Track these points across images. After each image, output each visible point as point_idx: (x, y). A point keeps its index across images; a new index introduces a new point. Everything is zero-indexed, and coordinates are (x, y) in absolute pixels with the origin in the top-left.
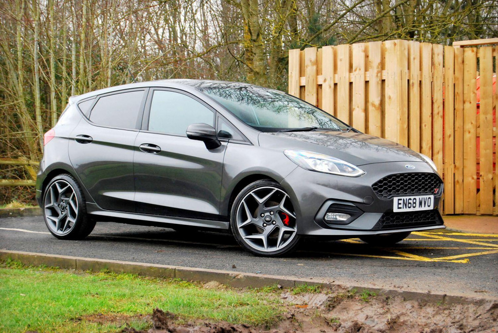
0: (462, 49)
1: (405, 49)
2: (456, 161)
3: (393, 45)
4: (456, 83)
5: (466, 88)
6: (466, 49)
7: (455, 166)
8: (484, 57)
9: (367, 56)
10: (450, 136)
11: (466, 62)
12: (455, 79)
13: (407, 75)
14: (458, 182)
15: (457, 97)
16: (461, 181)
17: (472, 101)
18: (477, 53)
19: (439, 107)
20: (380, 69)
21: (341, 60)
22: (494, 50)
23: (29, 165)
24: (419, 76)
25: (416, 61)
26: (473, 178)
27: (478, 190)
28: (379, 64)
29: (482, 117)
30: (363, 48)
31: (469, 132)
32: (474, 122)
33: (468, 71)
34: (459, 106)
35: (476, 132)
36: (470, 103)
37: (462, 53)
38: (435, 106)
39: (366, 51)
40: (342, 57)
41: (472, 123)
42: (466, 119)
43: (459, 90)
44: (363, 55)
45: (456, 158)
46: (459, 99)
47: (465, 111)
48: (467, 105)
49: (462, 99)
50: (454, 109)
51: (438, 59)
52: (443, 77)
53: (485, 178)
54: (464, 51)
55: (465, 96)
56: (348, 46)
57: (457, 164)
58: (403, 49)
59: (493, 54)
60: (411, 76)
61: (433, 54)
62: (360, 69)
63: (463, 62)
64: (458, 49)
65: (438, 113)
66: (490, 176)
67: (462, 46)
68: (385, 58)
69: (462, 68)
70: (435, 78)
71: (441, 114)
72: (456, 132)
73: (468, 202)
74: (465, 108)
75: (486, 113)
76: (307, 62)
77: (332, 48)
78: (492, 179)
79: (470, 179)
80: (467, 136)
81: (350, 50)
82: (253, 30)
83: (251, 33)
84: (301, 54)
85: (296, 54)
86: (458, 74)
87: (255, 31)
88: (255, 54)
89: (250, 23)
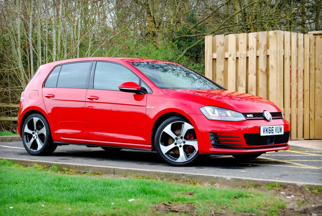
0: (314, 36)
1: (281, 36)
2: (310, 106)
3: (274, 34)
4: (311, 57)
5: (317, 60)
6: (317, 36)
7: (310, 109)
9: (258, 41)
10: (307, 90)
11: (317, 44)
12: (310, 55)
13: (283, 52)
14: (311, 119)
15: (311, 66)
16: (313, 118)
17: (320, 69)
19: (301, 72)
20: (266, 49)
21: (241, 43)
24: (290, 53)
25: (288, 43)
26: (321, 117)
28: (265, 45)
30: (256, 36)
31: (319, 88)
32: (321, 82)
33: (318, 50)
34: (312, 72)
37: (315, 39)
38: (299, 72)
39: (257, 37)
40: (242, 41)
42: (317, 80)
43: (312, 62)
44: (255, 40)
45: (311, 104)
46: (313, 67)
47: (316, 75)
48: (317, 71)
50: (310, 74)
51: (301, 43)
52: (303, 54)
54: (315, 38)
55: (316, 65)
56: (246, 34)
57: (311, 108)
58: (280, 36)
60: (285, 53)
61: (297, 39)
62: (253, 49)
63: (315, 44)
64: (312, 36)
65: (300, 76)
67: (314, 35)
68: (269, 42)
69: (314, 48)
70: (299, 54)
71: (302, 77)
72: (310, 88)
73: (318, 131)
74: (316, 73)
76: (218, 44)
77: (235, 35)
79: (319, 117)
80: (317, 90)
81: (247, 37)
82: (156, 20)
83: (155, 23)
84: (213, 39)
85: (210, 38)
86: (312, 52)
87: (158, 21)
88: (157, 36)
89: (155, 16)
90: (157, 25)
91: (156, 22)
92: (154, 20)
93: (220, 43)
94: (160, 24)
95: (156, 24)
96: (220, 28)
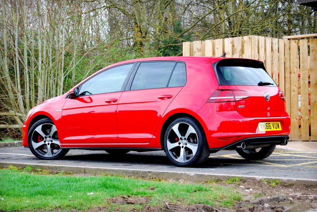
0: (289, 41)
1: (256, 41)
3: (248, 39)
4: (286, 61)
5: (292, 64)
8: (303, 46)
9: (233, 46)
11: (291, 49)
12: (285, 59)
13: (258, 56)
15: (286, 70)
17: (295, 73)
18: (298, 43)
19: (276, 76)
20: (241, 53)
21: (217, 49)
22: (308, 42)
23: (16, 116)
24: (264, 58)
25: (262, 48)
26: (296, 119)
27: (300, 126)
28: (240, 50)
29: (302, 82)
30: (231, 41)
31: (294, 91)
32: (297, 85)
33: (293, 54)
34: (288, 75)
35: (298, 91)
36: (294, 73)
38: (274, 75)
40: (218, 47)
41: (295, 86)
42: (292, 83)
43: (287, 65)
44: (231, 45)
46: (288, 71)
47: (291, 78)
48: (292, 75)
49: (289, 71)
50: (285, 77)
51: (275, 47)
52: (278, 58)
53: (304, 119)
54: (290, 42)
55: (291, 69)
56: (222, 39)
57: (287, 110)
58: (255, 41)
59: (308, 44)
60: (260, 57)
61: (272, 43)
62: (229, 54)
63: (290, 48)
64: (286, 41)
66: (307, 117)
67: (289, 39)
68: (244, 47)
69: (289, 52)
70: (273, 58)
71: (277, 80)
72: (286, 91)
73: (294, 133)
74: (291, 77)
75: (304, 79)
76: (195, 50)
77: (212, 41)
78: (308, 119)
79: (295, 119)
80: (293, 93)
81: (223, 42)
82: (143, 30)
83: (141, 33)
84: (190, 45)
85: (188, 45)
86: (287, 56)
87: (144, 31)
88: (144, 45)
89: (141, 26)
90: (144, 35)
91: (142, 31)
92: (140, 30)
93: (198, 49)
94: (146, 34)
95: (143, 33)
96: (205, 37)
